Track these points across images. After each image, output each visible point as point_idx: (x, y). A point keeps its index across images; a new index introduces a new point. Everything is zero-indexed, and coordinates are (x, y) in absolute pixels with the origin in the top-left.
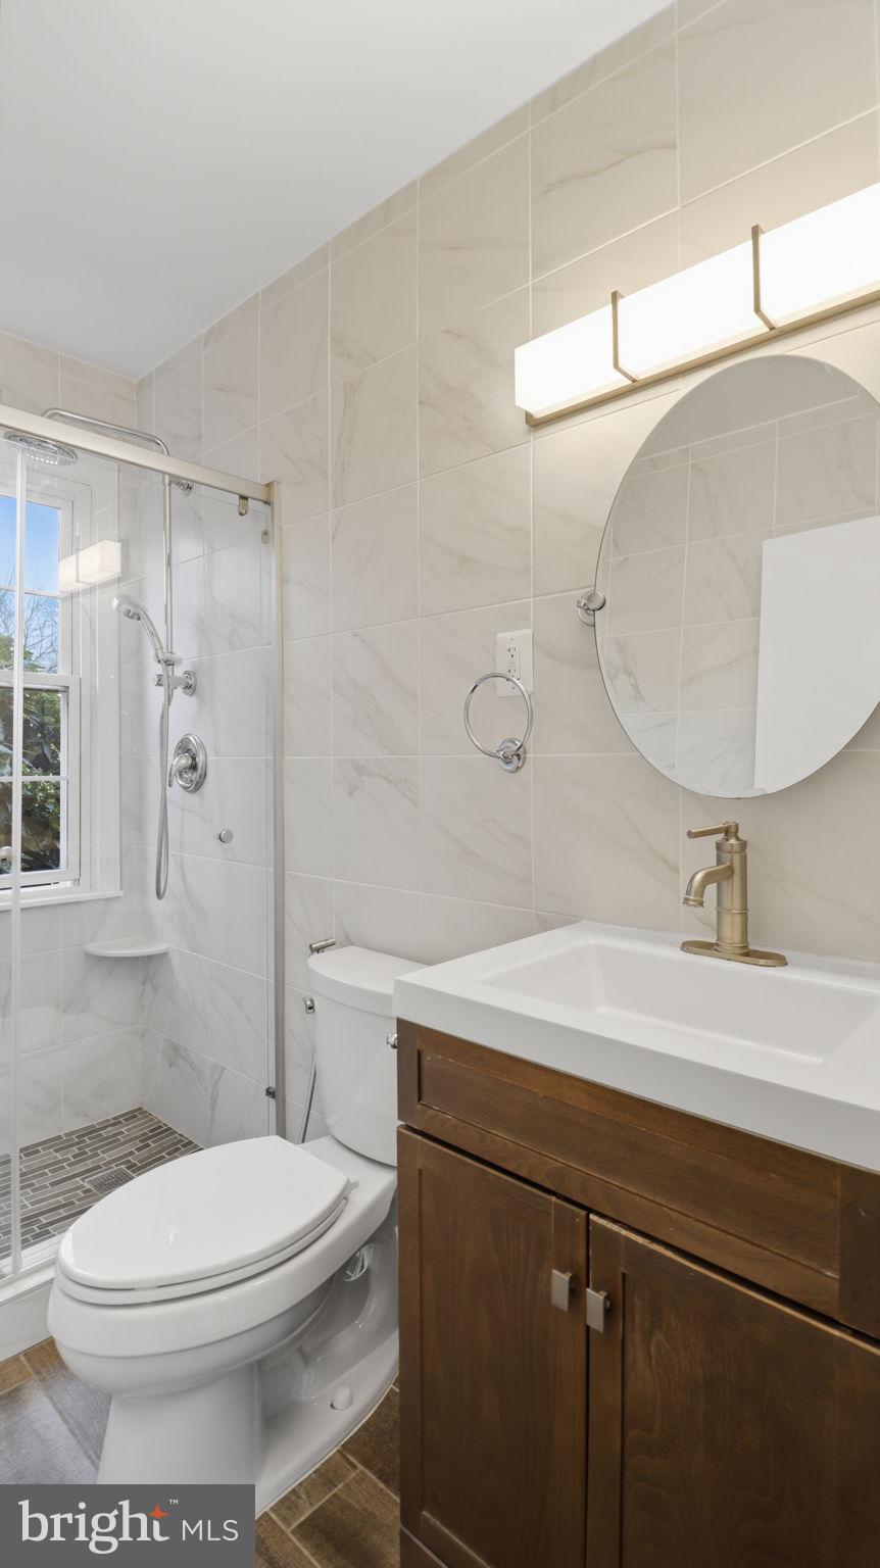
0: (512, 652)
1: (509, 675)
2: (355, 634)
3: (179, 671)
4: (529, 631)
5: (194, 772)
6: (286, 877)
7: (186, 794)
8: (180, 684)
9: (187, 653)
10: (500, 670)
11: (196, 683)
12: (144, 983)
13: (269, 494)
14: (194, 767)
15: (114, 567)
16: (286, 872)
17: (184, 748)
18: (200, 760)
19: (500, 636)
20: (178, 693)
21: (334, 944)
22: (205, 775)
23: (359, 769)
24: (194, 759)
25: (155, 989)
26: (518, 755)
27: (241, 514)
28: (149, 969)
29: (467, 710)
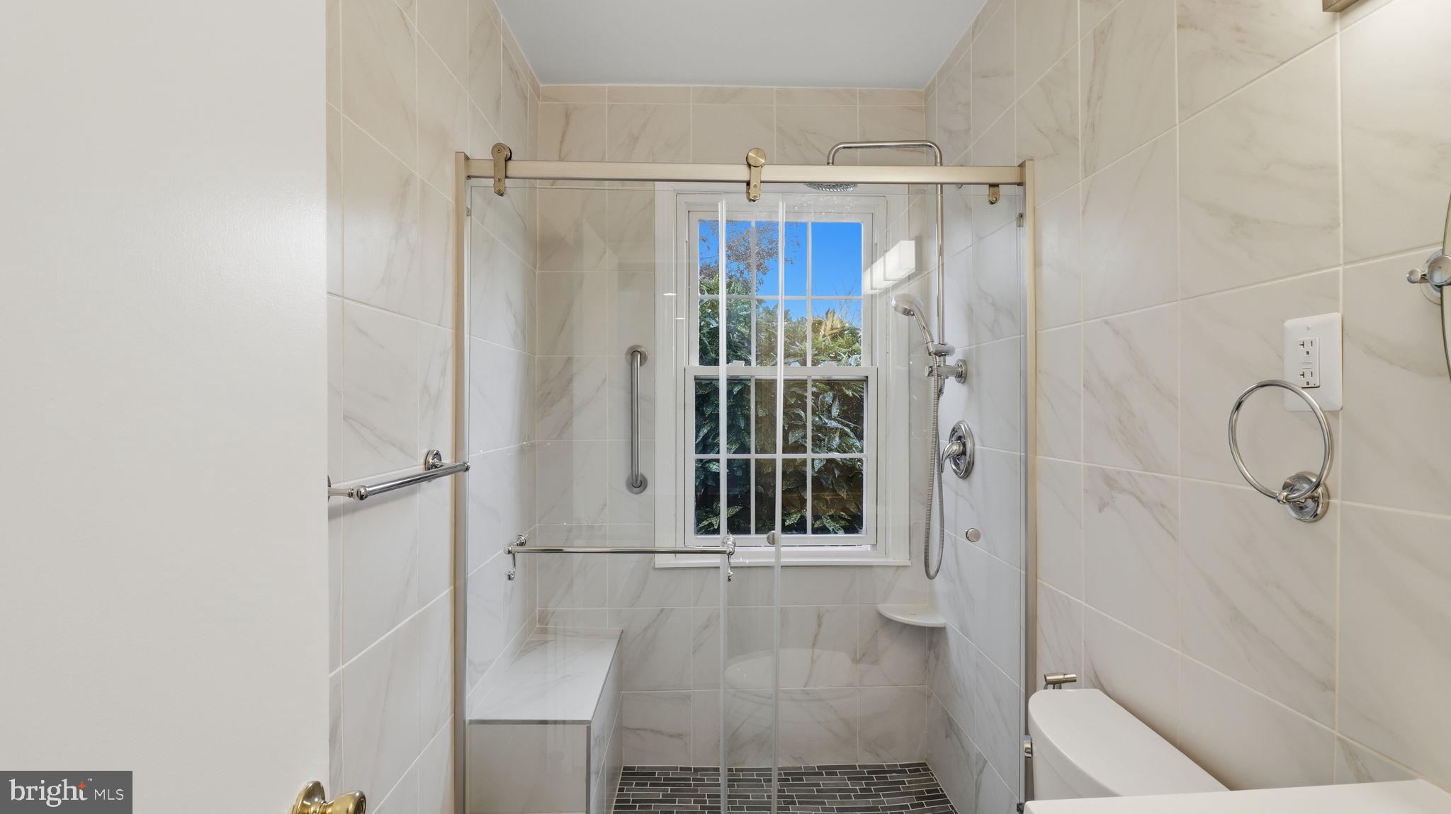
0: (1308, 346)
1: (1299, 382)
2: (1106, 322)
3: (951, 361)
4: (1337, 316)
5: (964, 463)
6: (1039, 584)
7: (960, 480)
8: (952, 374)
9: (958, 343)
10: (1291, 377)
11: (966, 370)
12: (930, 648)
13: (1022, 175)
14: (964, 453)
16: (1038, 580)
17: (958, 436)
18: (969, 446)
19: (1289, 323)
20: (951, 383)
21: (1075, 681)
22: (973, 464)
23: (1109, 481)
24: (964, 445)
25: (937, 658)
26: (1313, 498)
27: (992, 203)
28: (931, 638)
29: (1232, 429)
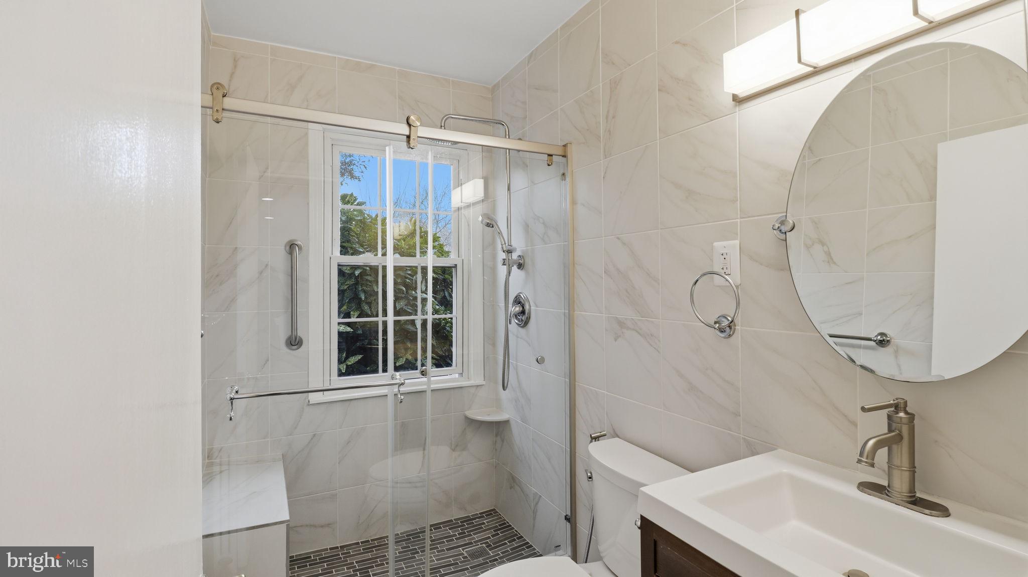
0: (724, 255)
1: (722, 272)
2: (618, 238)
3: (515, 256)
4: (737, 242)
5: (523, 317)
6: (576, 385)
7: (520, 329)
8: (516, 263)
9: (519, 245)
10: (716, 269)
11: (524, 262)
12: (497, 436)
13: (565, 151)
14: (523, 312)
15: (480, 194)
16: (576, 383)
17: (518, 301)
18: (527, 307)
19: (715, 244)
20: (515, 269)
21: (605, 435)
22: (530, 318)
23: (621, 324)
24: (523, 307)
25: (503, 441)
26: (729, 327)
27: (549, 165)
28: (499, 429)
29: (692, 295)
